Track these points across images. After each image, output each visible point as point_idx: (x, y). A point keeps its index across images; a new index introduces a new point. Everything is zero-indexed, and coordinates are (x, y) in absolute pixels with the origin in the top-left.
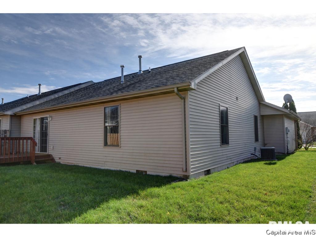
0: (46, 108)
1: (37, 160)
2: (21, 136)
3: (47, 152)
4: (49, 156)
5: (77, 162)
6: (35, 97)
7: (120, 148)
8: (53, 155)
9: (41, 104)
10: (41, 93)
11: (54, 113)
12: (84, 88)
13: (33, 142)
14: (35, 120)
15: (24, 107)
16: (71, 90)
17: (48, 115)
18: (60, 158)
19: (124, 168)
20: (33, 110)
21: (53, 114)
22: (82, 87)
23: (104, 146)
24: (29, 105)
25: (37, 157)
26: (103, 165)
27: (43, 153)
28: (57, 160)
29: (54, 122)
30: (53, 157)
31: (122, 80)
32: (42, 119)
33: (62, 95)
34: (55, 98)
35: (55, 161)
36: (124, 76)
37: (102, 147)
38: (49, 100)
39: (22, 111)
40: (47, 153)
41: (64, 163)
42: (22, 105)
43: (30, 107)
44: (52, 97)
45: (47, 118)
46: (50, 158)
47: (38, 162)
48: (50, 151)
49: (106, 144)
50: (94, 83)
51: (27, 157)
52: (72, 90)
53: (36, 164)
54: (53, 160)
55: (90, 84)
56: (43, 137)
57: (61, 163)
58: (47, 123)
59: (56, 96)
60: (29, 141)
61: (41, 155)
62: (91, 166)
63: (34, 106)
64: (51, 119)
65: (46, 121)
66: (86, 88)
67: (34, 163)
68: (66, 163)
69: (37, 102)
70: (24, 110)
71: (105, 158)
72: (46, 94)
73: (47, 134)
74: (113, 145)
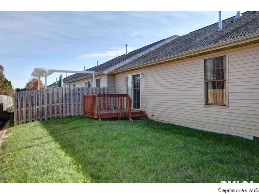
0: (137, 65)
1: (133, 116)
2: (116, 93)
3: (140, 108)
4: (143, 112)
5: (172, 121)
6: (123, 57)
7: (228, 108)
8: (146, 112)
9: (131, 62)
10: (128, 53)
11: (146, 70)
12: (169, 43)
13: (128, 98)
14: (127, 78)
15: (117, 66)
16: (156, 46)
17: (139, 72)
18: (153, 115)
19: (233, 132)
20: (126, 68)
21: (144, 71)
22: (167, 43)
23: (205, 104)
24: (121, 64)
25: (133, 113)
26: (204, 126)
27: (136, 109)
28: (150, 117)
29: (146, 78)
30: (146, 114)
31: (219, 27)
32: (134, 77)
33: (148, 52)
34: (143, 56)
35: (149, 118)
36: (222, 21)
37: (202, 106)
38: (137, 58)
39: (116, 69)
40: (140, 110)
41: (157, 121)
42: (115, 64)
43: (123, 66)
44: (140, 55)
45: (138, 75)
46: (143, 115)
47: (134, 118)
48: (143, 108)
49: (207, 103)
50: (179, 37)
51: (124, 113)
52: (158, 46)
53: (132, 120)
54: (146, 117)
55: (174, 39)
56: (135, 94)
57: (154, 120)
58: (139, 80)
59: (144, 53)
60: (125, 98)
61: (136, 111)
62: (189, 126)
63: (125, 65)
64: (142, 76)
65: (138, 78)
66: (172, 43)
67: (131, 119)
68: (160, 121)
69: (128, 61)
70: (118, 69)
71: (207, 118)
72: (133, 53)
73: (140, 91)
74: (216, 104)
